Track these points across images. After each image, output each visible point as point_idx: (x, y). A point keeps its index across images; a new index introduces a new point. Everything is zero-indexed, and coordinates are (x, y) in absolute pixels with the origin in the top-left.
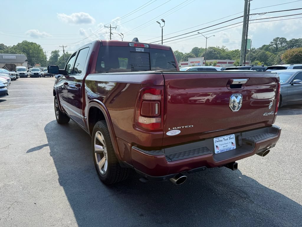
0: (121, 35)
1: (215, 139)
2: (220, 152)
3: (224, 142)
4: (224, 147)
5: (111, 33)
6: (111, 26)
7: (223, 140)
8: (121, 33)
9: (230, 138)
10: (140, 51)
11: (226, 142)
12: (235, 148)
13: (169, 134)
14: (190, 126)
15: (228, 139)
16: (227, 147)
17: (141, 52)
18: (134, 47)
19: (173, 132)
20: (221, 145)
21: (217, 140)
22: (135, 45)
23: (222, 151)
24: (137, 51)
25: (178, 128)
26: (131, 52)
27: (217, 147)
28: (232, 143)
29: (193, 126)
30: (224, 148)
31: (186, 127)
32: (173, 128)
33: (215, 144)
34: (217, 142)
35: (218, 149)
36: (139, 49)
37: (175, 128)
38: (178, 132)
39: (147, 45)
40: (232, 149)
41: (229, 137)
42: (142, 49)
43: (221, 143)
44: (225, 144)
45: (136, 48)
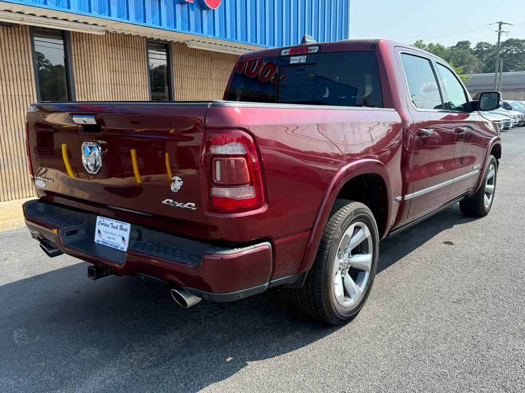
1: (99, 219)
3: (110, 229)
4: (109, 238)
7: (110, 226)
9: (121, 229)
11: (114, 231)
12: (126, 249)
13: (37, 183)
14: (49, 180)
15: (119, 228)
16: (113, 241)
17: (300, 64)
18: (288, 56)
20: (106, 232)
21: (102, 222)
22: (291, 52)
23: (105, 243)
24: (291, 62)
27: (99, 232)
28: (123, 239)
30: (109, 240)
33: (98, 227)
34: (101, 224)
35: (101, 237)
36: (297, 58)
37: (39, 177)
38: (43, 184)
40: (119, 249)
41: (120, 224)
42: (302, 57)
43: (106, 228)
44: (112, 234)
45: (292, 58)
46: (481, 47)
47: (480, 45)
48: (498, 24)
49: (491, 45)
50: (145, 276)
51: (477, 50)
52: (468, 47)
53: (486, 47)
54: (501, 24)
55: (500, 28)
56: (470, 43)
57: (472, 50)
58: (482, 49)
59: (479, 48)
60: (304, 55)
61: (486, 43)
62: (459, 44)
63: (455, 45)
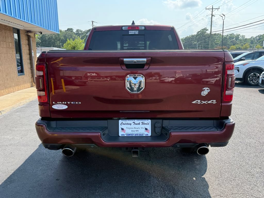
0: (222, 17)
1: (121, 121)
2: (125, 135)
3: (133, 126)
4: (133, 131)
5: (212, 15)
6: (213, 7)
7: (133, 124)
8: (223, 14)
9: (143, 124)
10: (133, 33)
11: (137, 126)
12: (150, 135)
13: (55, 107)
14: (77, 103)
15: (141, 124)
16: (137, 132)
17: (135, 35)
18: (127, 30)
19: (59, 106)
20: (129, 128)
21: (124, 123)
22: (129, 28)
23: (130, 135)
24: (130, 33)
25: (64, 103)
26: (123, 35)
28: (146, 129)
29: (80, 103)
31: (72, 103)
32: (58, 103)
33: (120, 127)
36: (133, 31)
37: (60, 103)
38: (65, 107)
39: (143, 27)
40: (144, 135)
42: (136, 31)
43: (129, 126)
44: (135, 128)
45: (130, 31)
46: (78, 32)
47: (77, 30)
48: (92, 22)
49: (82, 31)
50: (179, 145)
51: (77, 33)
52: (73, 31)
53: (80, 32)
54: (93, 22)
55: (93, 24)
56: (73, 29)
57: (75, 33)
58: (79, 33)
59: (77, 32)
60: (137, 30)
61: (80, 30)
62: (68, 29)
63: (66, 30)
